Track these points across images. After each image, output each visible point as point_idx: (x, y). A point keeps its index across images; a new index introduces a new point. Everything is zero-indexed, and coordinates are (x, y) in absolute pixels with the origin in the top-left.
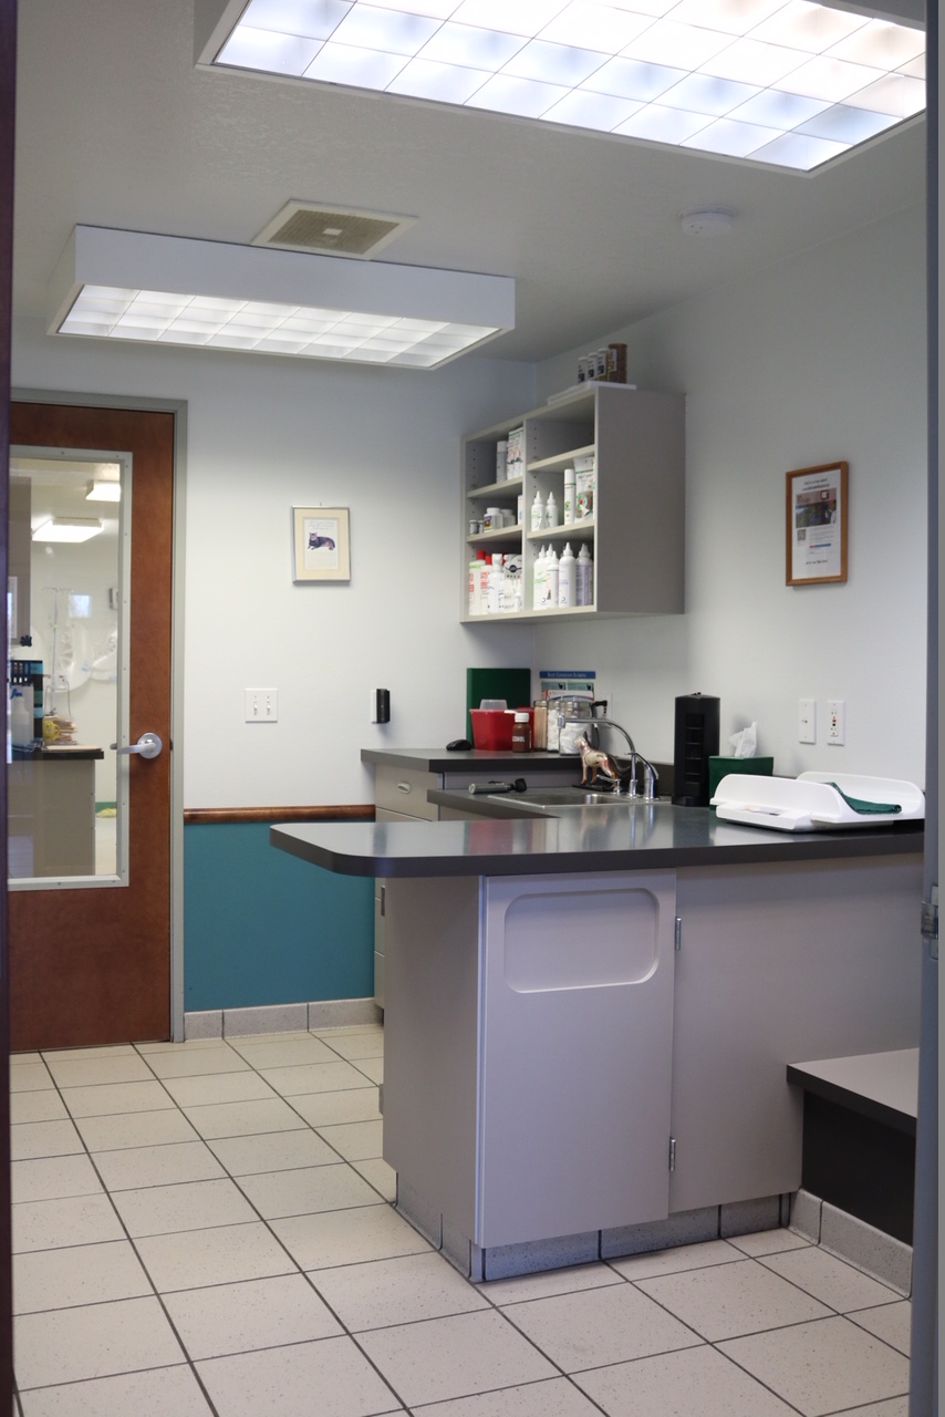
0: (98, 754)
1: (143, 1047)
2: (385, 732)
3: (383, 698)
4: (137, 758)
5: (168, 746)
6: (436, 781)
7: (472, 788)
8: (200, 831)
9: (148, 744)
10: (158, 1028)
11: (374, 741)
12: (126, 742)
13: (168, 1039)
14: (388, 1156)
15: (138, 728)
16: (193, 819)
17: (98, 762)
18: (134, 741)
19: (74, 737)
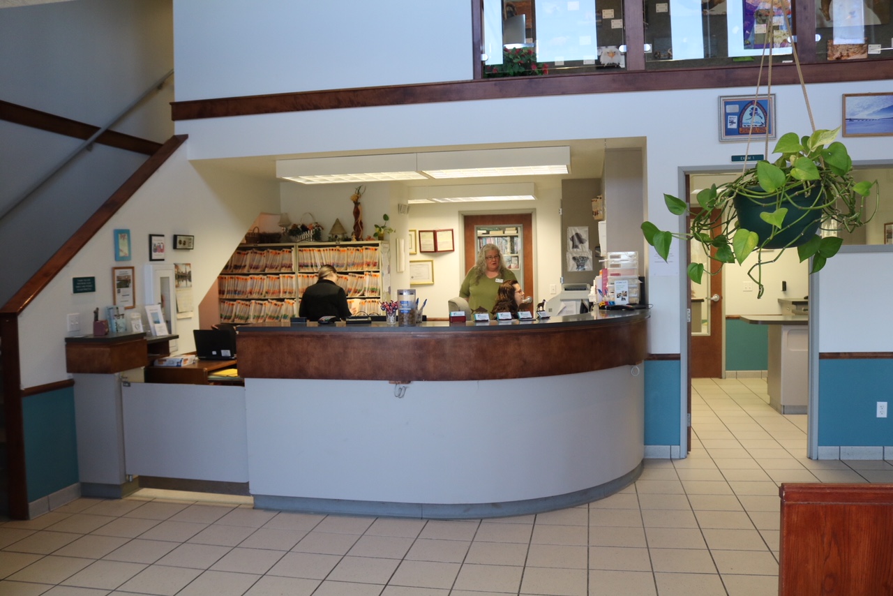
0: (702, 300)
1: (714, 379)
2: (785, 293)
3: (784, 284)
4: (712, 301)
5: (721, 298)
6: (794, 307)
7: (803, 309)
8: (729, 321)
9: (715, 297)
10: (717, 374)
11: (782, 296)
12: (709, 297)
13: (721, 378)
14: (768, 394)
15: (713, 293)
16: (728, 318)
17: (702, 303)
18: (712, 297)
19: (695, 295)
